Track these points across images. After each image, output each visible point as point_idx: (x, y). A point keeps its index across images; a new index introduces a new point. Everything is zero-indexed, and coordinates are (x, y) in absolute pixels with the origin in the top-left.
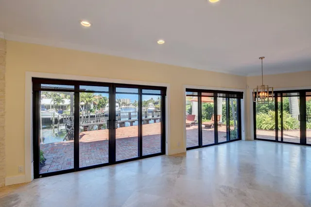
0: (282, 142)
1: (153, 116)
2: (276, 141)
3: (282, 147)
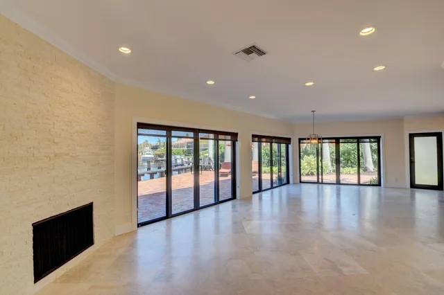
0: (322, 183)
1: (149, 169)
2: (318, 183)
3: (322, 187)
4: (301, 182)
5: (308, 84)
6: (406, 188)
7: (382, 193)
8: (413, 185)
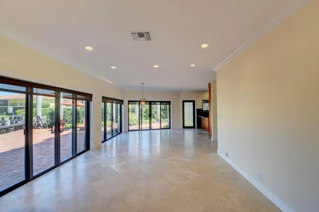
3: (142, 132)
4: (129, 131)
5: (155, 66)
6: (181, 129)
7: (171, 132)
8: (184, 127)
